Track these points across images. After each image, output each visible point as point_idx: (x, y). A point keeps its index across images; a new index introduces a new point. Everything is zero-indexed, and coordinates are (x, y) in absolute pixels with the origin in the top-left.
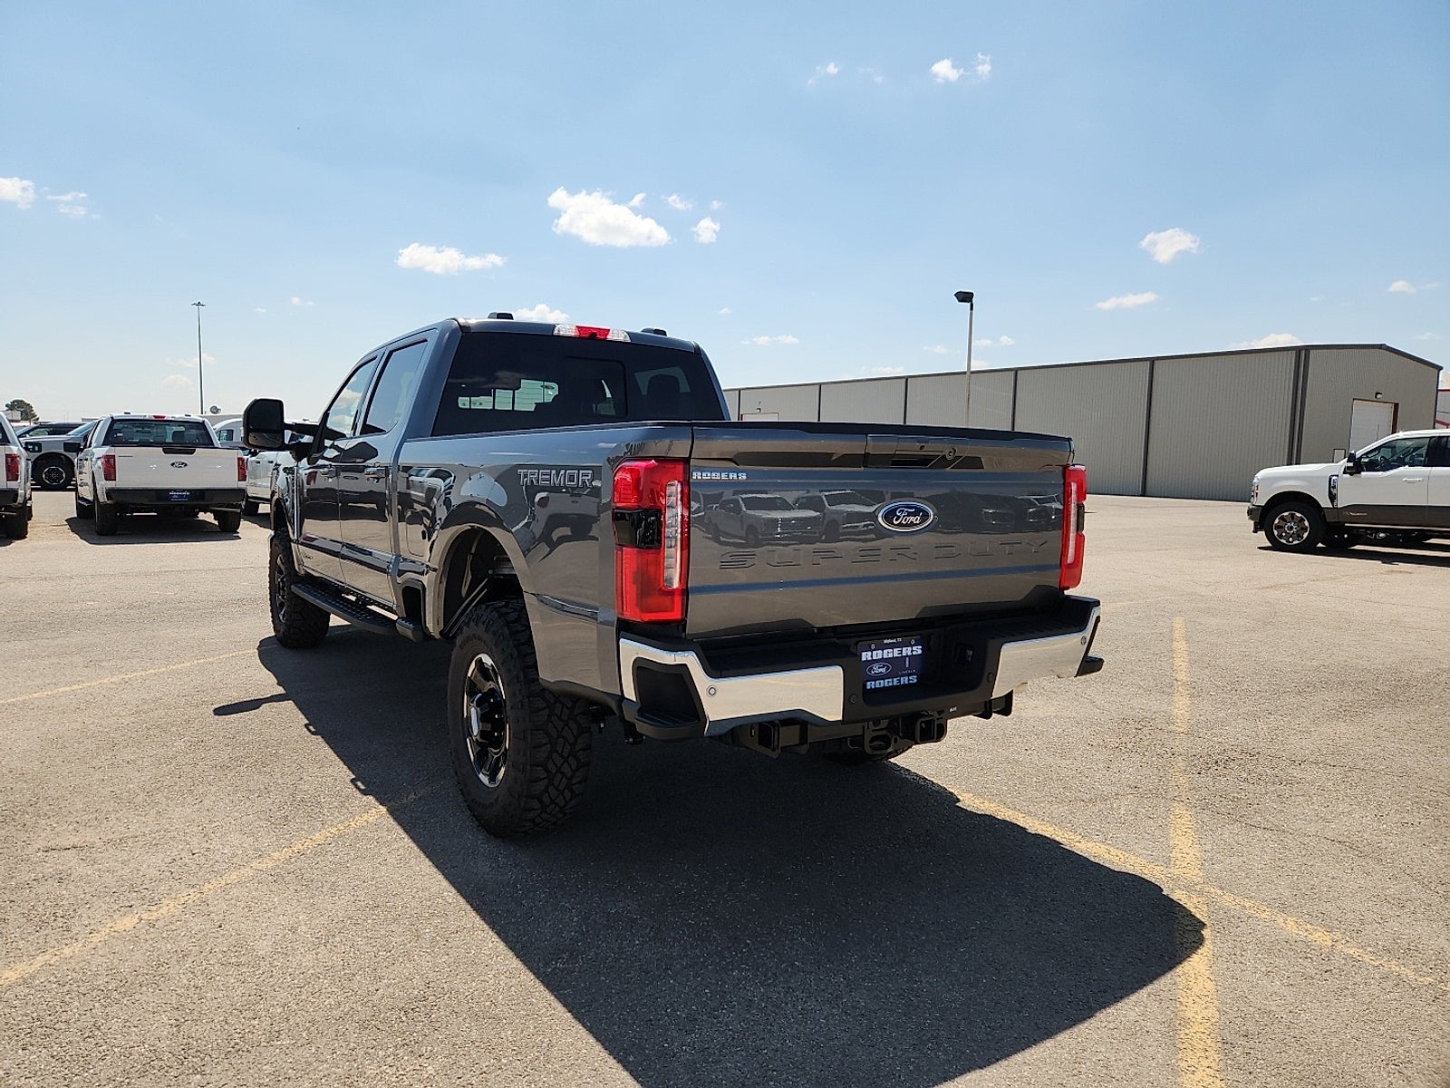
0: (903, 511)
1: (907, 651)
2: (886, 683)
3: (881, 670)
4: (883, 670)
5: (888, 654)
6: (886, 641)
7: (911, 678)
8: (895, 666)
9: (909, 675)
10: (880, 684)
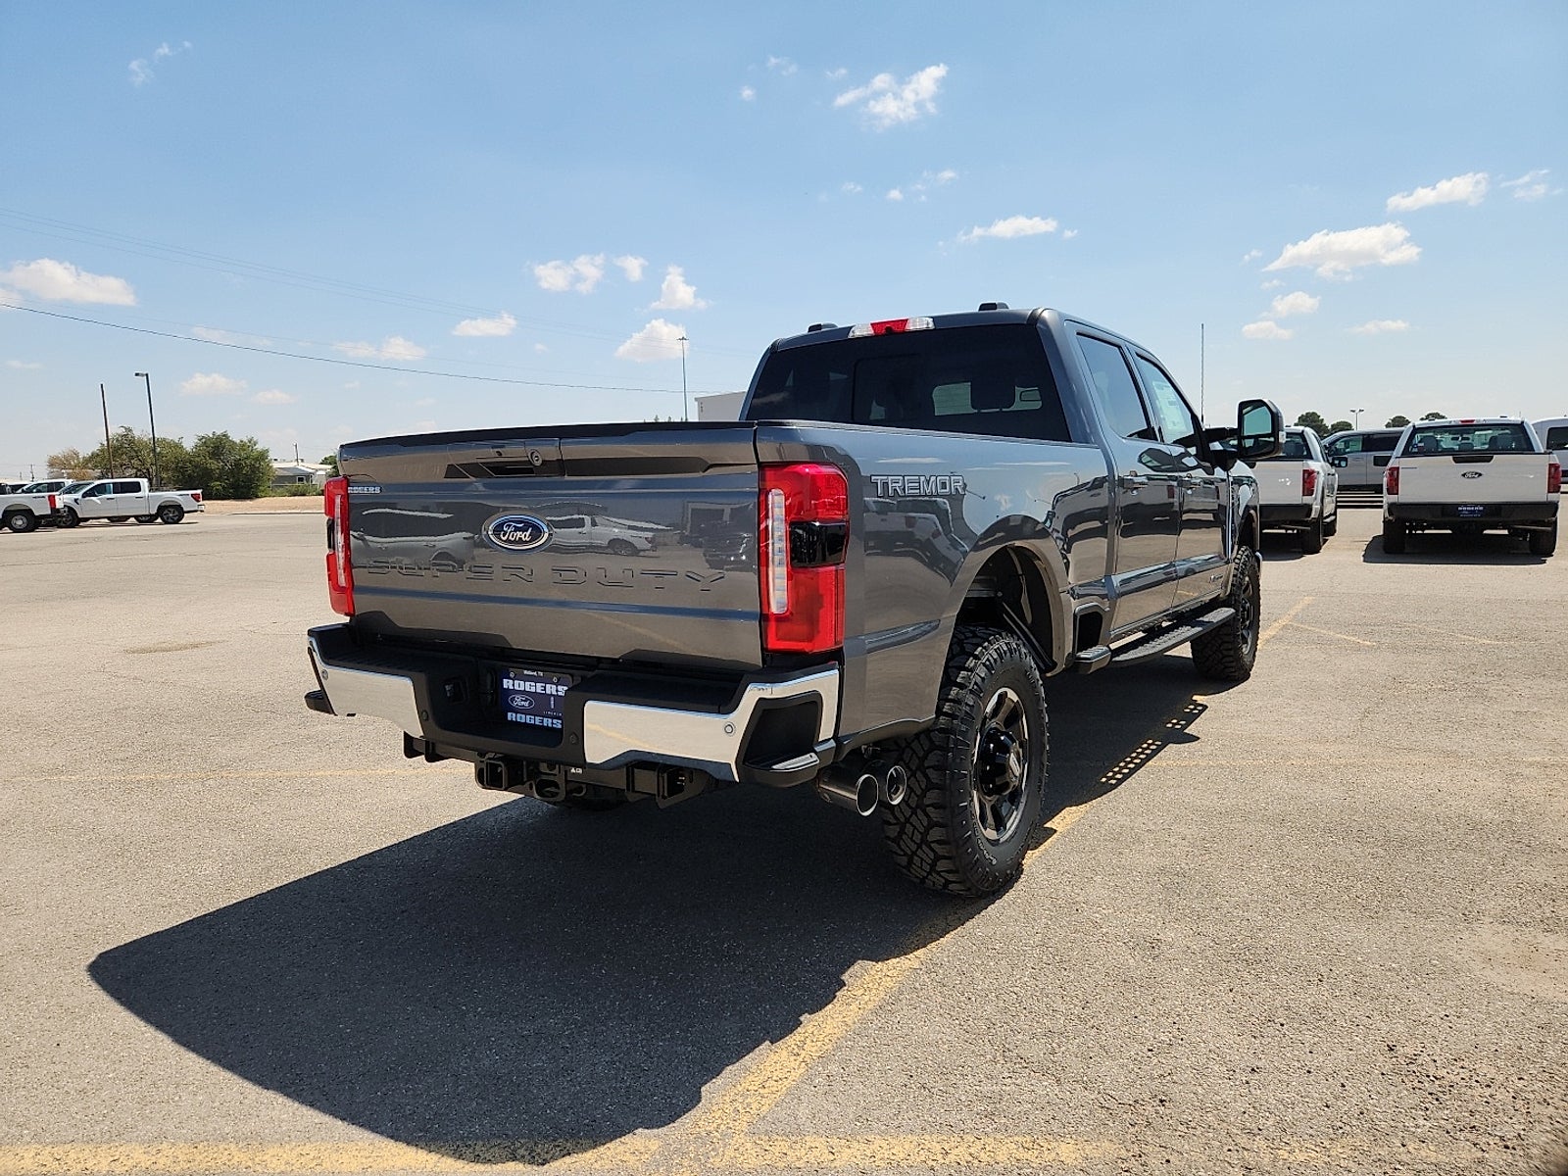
0: (510, 526)
1: (551, 689)
2: (529, 719)
3: (523, 703)
4: (526, 704)
5: (529, 686)
6: (526, 672)
7: (555, 721)
8: (539, 702)
9: (553, 718)
10: (521, 718)
